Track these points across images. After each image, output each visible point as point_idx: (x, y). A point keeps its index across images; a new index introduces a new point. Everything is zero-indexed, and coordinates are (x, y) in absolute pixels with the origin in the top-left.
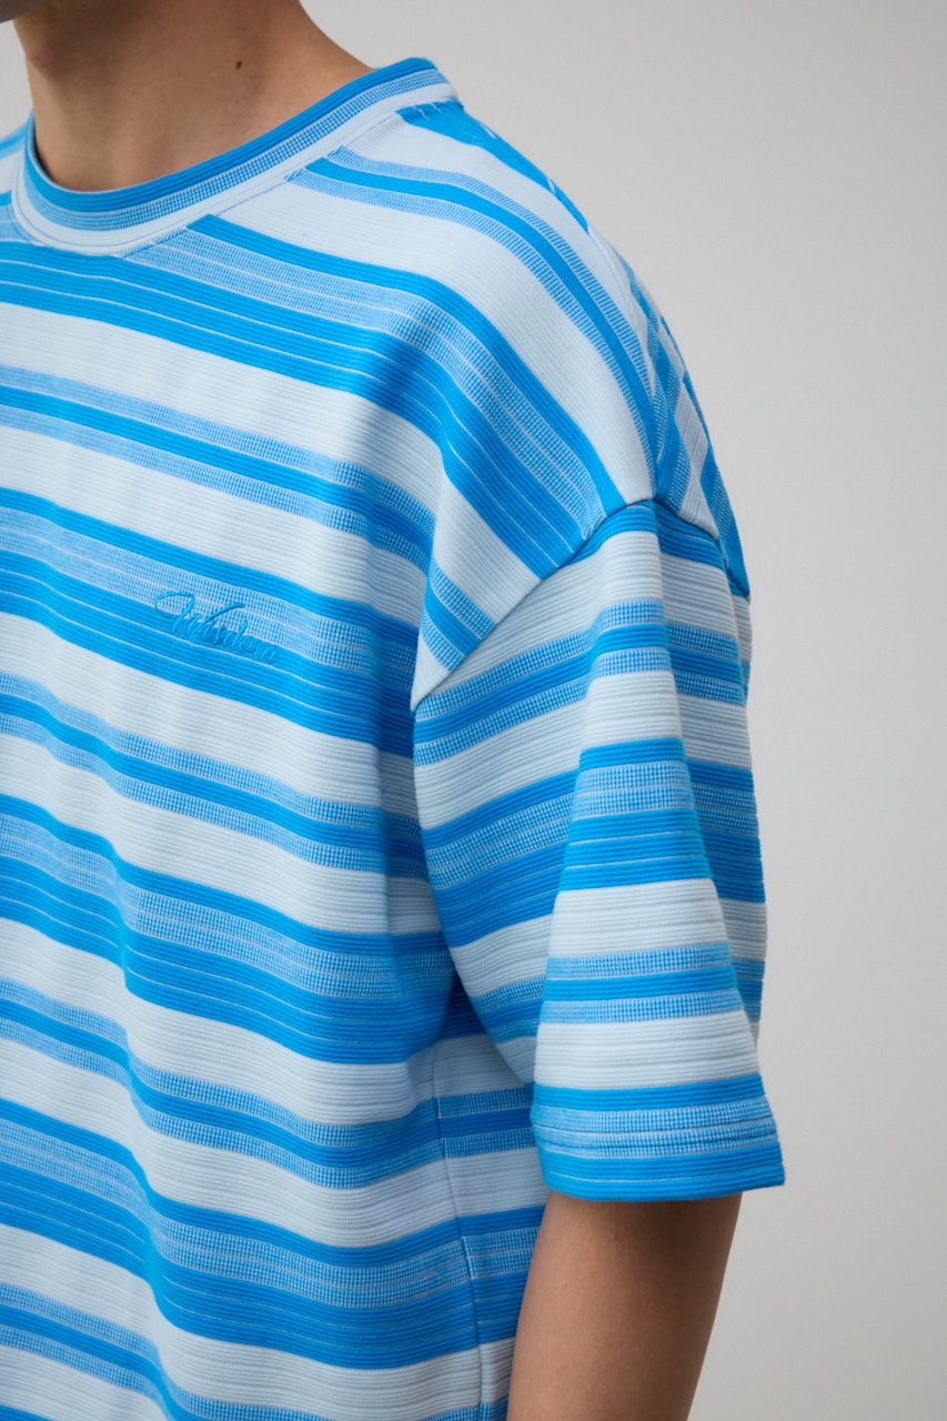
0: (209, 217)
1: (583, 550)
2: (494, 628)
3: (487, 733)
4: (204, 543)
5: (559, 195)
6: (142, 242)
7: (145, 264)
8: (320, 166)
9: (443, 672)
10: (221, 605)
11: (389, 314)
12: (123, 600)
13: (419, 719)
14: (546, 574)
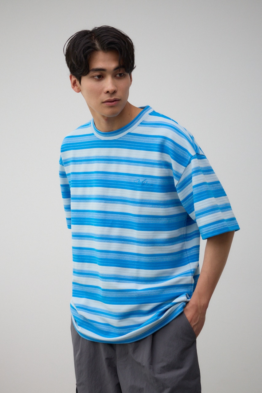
0: (129, 133)
1: (189, 162)
2: (182, 175)
3: (185, 187)
4: (140, 173)
5: (173, 120)
6: (120, 137)
7: (121, 140)
8: (141, 123)
9: (178, 182)
10: (143, 180)
11: (158, 141)
12: (129, 182)
13: (177, 188)
14: (186, 167)
